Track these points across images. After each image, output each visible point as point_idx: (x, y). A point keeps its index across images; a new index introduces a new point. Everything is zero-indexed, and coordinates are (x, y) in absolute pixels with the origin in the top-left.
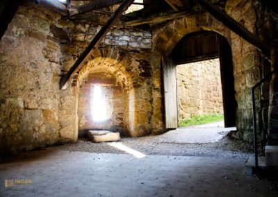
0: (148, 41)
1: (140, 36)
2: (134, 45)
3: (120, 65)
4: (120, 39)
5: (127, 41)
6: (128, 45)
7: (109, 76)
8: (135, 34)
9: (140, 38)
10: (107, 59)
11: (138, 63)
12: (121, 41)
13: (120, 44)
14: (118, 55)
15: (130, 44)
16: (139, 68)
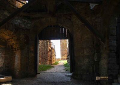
0: (29, 25)
1: (26, 22)
2: (23, 26)
3: (14, 35)
4: (16, 21)
5: (19, 23)
6: (20, 25)
7: (4, 41)
8: (23, 20)
9: (26, 23)
10: (7, 31)
11: (24, 36)
12: (17, 22)
13: (16, 23)
14: (14, 30)
15: (21, 25)
16: (24, 39)
